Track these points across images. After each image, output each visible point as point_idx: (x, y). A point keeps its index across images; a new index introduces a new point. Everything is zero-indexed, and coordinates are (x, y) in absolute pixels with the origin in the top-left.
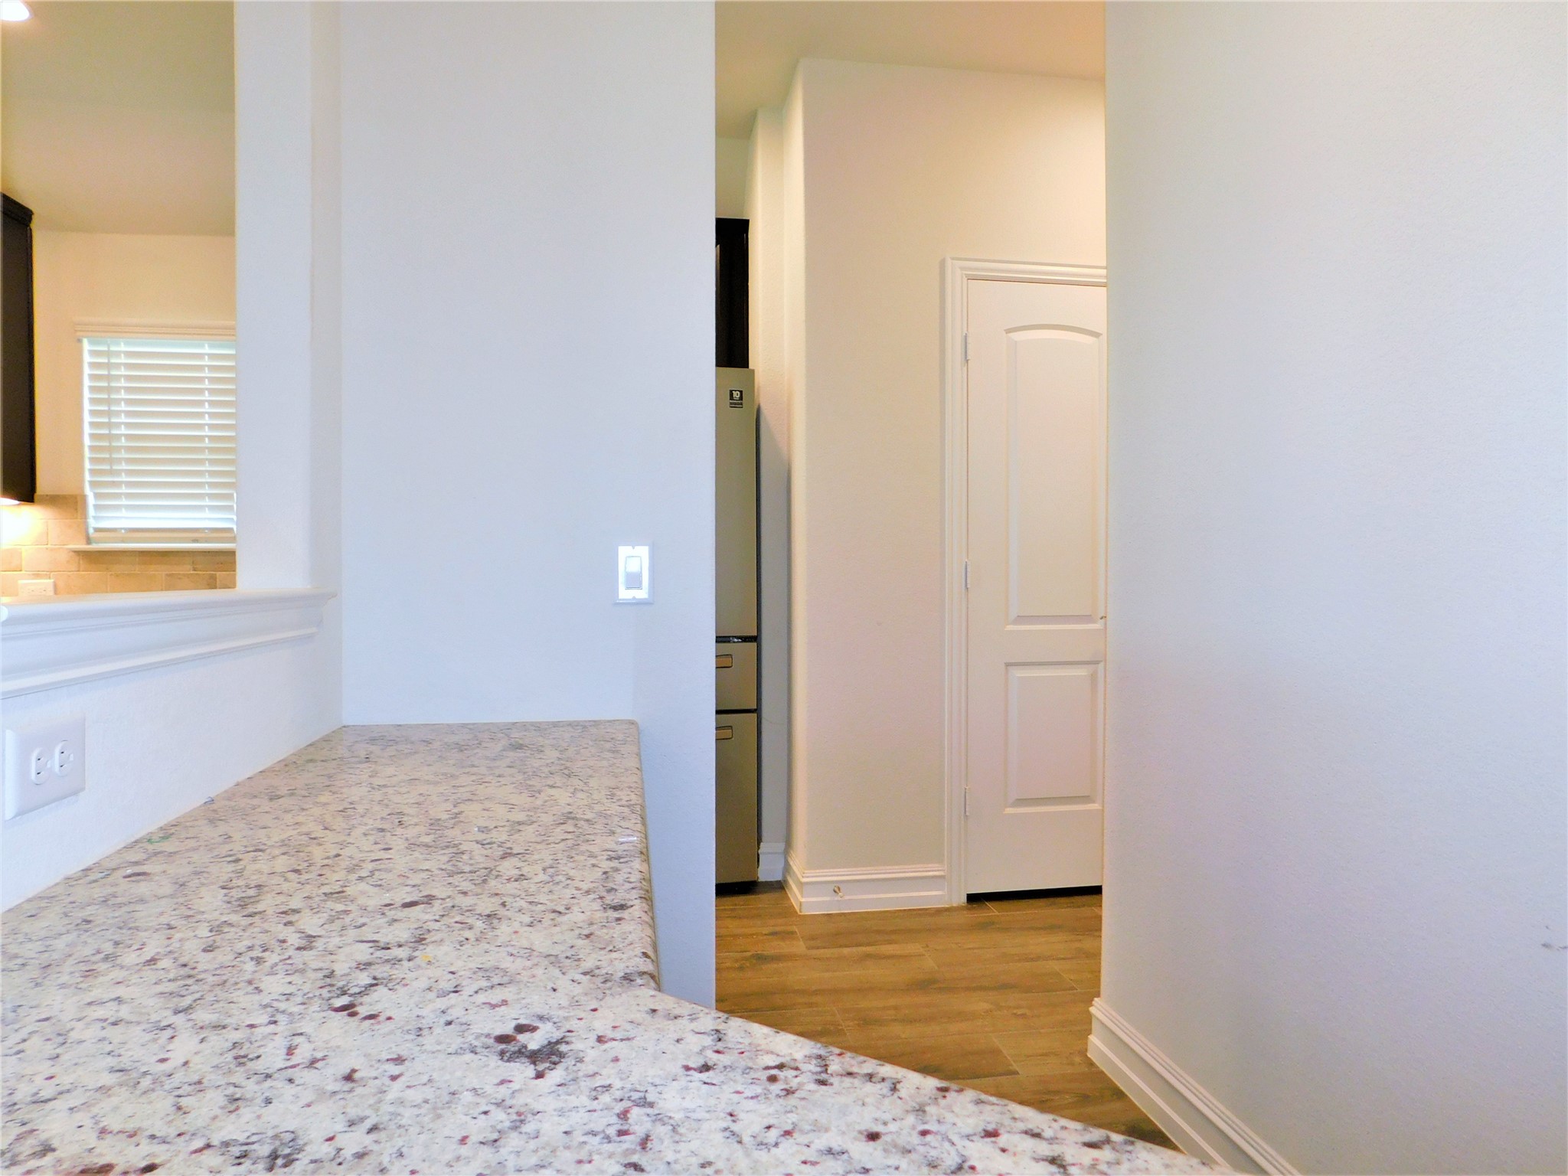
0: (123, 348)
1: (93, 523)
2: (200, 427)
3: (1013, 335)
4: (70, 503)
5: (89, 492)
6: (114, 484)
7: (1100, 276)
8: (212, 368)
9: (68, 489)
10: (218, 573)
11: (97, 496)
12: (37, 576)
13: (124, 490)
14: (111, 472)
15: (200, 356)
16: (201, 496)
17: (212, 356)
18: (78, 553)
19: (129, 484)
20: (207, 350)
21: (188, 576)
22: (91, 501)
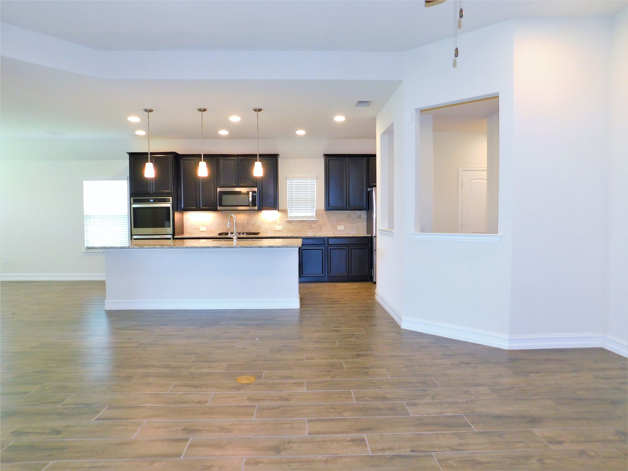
0: (294, 181)
1: (289, 215)
2: (308, 196)
3: (471, 181)
4: (285, 211)
5: (288, 209)
6: (292, 207)
7: (486, 169)
8: (310, 185)
9: (285, 208)
10: (312, 225)
11: (290, 210)
12: (279, 225)
13: (294, 209)
14: (292, 205)
15: (308, 182)
16: (308, 210)
17: (310, 182)
18: (286, 221)
19: (295, 207)
20: (309, 181)
21: (306, 225)
22: (288, 211)
